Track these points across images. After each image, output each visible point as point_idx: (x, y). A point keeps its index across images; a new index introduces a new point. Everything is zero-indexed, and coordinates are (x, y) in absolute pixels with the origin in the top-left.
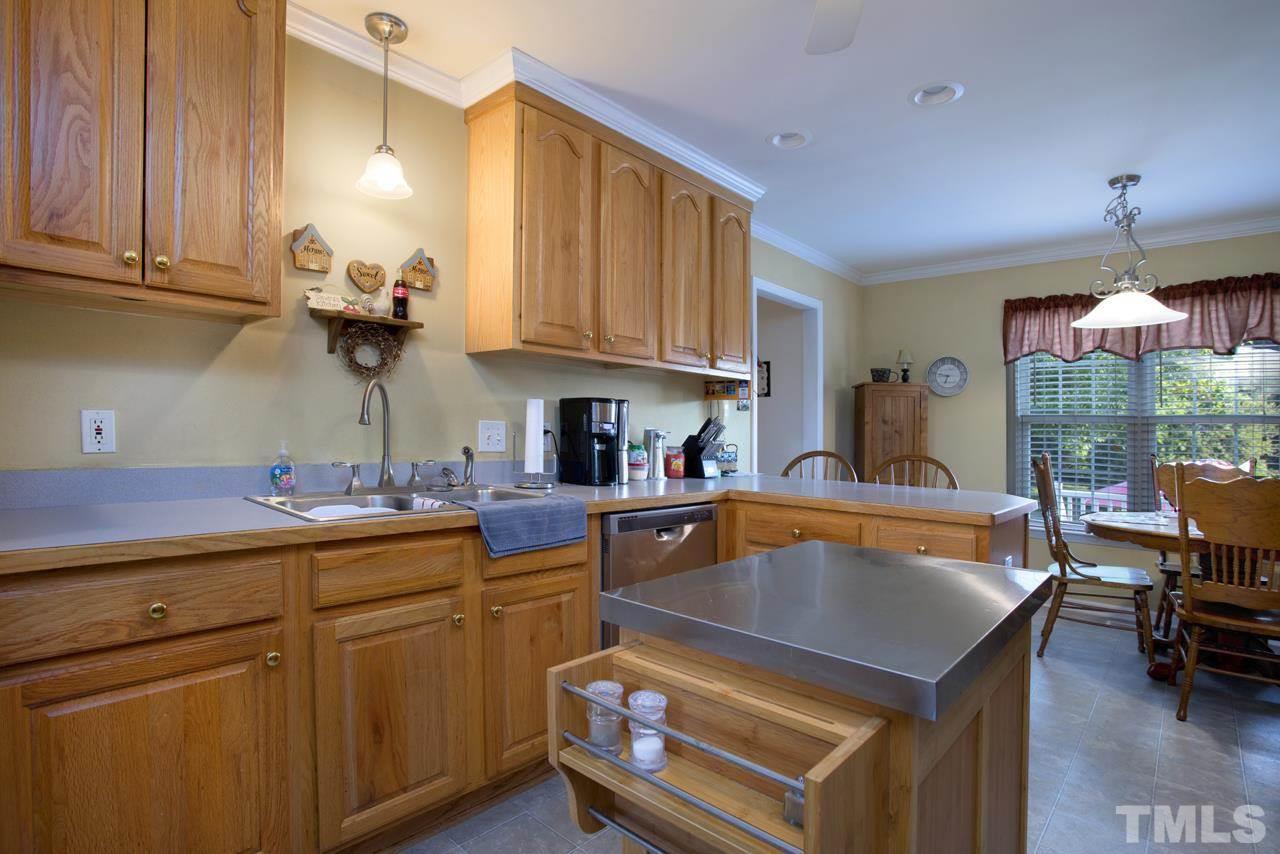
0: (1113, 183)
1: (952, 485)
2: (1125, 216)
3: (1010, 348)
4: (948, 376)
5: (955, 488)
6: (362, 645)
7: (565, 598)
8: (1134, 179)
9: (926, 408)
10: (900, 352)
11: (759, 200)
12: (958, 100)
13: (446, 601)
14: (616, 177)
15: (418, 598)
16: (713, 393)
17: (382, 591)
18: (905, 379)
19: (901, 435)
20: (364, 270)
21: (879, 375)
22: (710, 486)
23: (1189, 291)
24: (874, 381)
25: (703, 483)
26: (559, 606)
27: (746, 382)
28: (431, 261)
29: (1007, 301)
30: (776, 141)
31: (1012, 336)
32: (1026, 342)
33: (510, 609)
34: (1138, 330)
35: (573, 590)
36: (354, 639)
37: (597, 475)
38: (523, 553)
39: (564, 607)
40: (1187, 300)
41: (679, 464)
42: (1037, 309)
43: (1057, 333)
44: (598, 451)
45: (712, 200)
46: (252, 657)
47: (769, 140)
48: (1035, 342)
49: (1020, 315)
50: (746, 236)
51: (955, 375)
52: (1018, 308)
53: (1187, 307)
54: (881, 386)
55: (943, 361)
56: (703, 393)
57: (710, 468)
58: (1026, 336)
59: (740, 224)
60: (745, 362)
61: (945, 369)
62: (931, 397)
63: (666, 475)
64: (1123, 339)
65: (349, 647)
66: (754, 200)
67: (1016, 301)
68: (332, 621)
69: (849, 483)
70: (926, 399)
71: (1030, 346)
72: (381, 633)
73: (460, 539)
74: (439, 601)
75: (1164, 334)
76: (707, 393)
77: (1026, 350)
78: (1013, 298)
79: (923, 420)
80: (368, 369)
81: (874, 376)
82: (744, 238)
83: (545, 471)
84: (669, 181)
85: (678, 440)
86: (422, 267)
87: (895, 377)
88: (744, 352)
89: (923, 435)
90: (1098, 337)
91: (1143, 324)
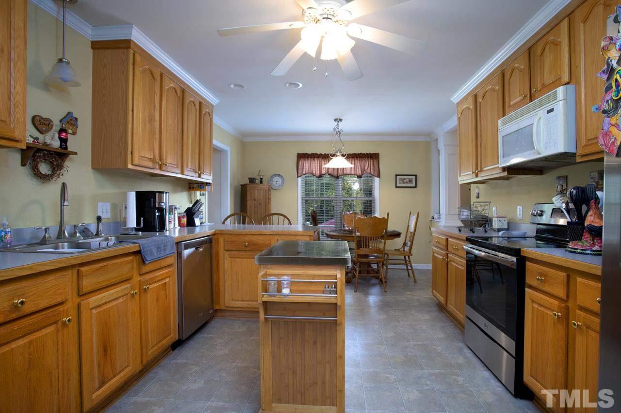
0: (336, 120)
1: (290, 223)
2: (338, 132)
3: (299, 172)
4: (277, 181)
5: (291, 224)
6: (99, 310)
7: (167, 280)
8: (341, 120)
9: (270, 194)
10: (260, 171)
11: (216, 105)
12: (300, 88)
13: (128, 285)
14: (168, 90)
15: (119, 285)
16: (193, 188)
17: (106, 283)
18: (261, 182)
19: (261, 205)
20: (42, 121)
21: (252, 180)
22: (197, 230)
23: (351, 156)
24: (250, 183)
25: (195, 228)
26: (165, 283)
27: (210, 183)
28: (76, 119)
29: (298, 154)
30: (232, 86)
31: (300, 167)
32: (304, 170)
33: (151, 287)
34: (338, 169)
35: (169, 277)
36: (95, 308)
37: (157, 227)
38: (154, 261)
39: (167, 283)
40: (351, 159)
41: (184, 220)
42: (308, 158)
43: (314, 167)
44: (158, 216)
45: (200, 103)
46: (56, 323)
47: (230, 85)
48: (307, 170)
49: (302, 160)
50: (211, 120)
51: (280, 180)
52: (302, 157)
53: (351, 161)
54: (252, 185)
55: (275, 175)
56: (188, 188)
57: (197, 222)
58: (304, 167)
59: (209, 114)
60: (210, 175)
61: (276, 179)
62: (272, 190)
63: (179, 226)
64: (334, 171)
65: (94, 311)
66: (214, 105)
67: (301, 154)
68: (88, 300)
69: (251, 225)
70: (270, 190)
71: (305, 171)
72: (106, 303)
73: (132, 257)
74: (126, 286)
75: (345, 170)
76: (190, 188)
77: (304, 172)
78: (300, 153)
79: (269, 199)
80: (47, 176)
81: (250, 181)
82: (211, 121)
83: (137, 226)
84: (186, 95)
85: (183, 210)
86: (72, 122)
87: (258, 181)
88: (210, 170)
89: (269, 205)
90: (326, 170)
91: (339, 167)
